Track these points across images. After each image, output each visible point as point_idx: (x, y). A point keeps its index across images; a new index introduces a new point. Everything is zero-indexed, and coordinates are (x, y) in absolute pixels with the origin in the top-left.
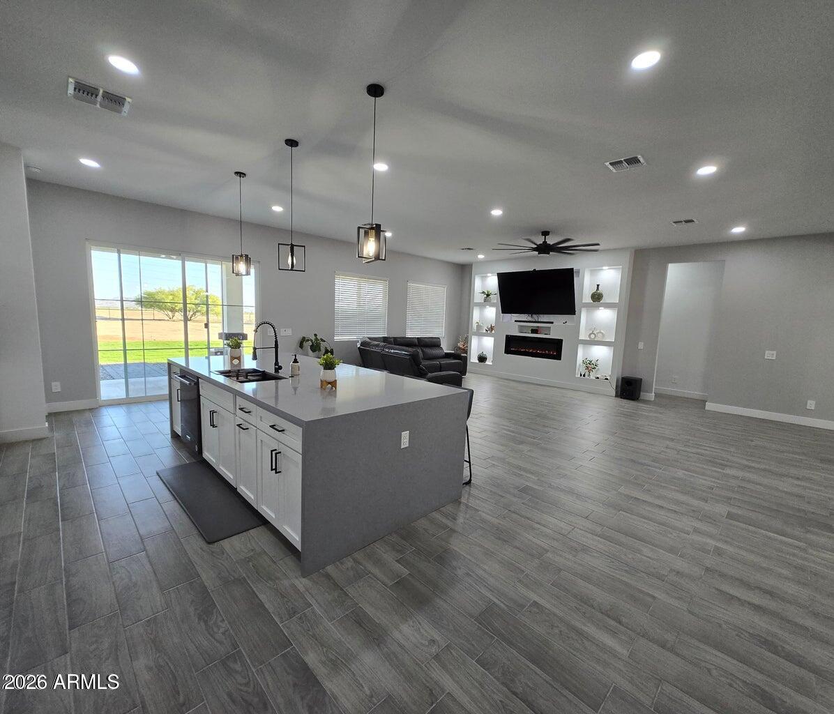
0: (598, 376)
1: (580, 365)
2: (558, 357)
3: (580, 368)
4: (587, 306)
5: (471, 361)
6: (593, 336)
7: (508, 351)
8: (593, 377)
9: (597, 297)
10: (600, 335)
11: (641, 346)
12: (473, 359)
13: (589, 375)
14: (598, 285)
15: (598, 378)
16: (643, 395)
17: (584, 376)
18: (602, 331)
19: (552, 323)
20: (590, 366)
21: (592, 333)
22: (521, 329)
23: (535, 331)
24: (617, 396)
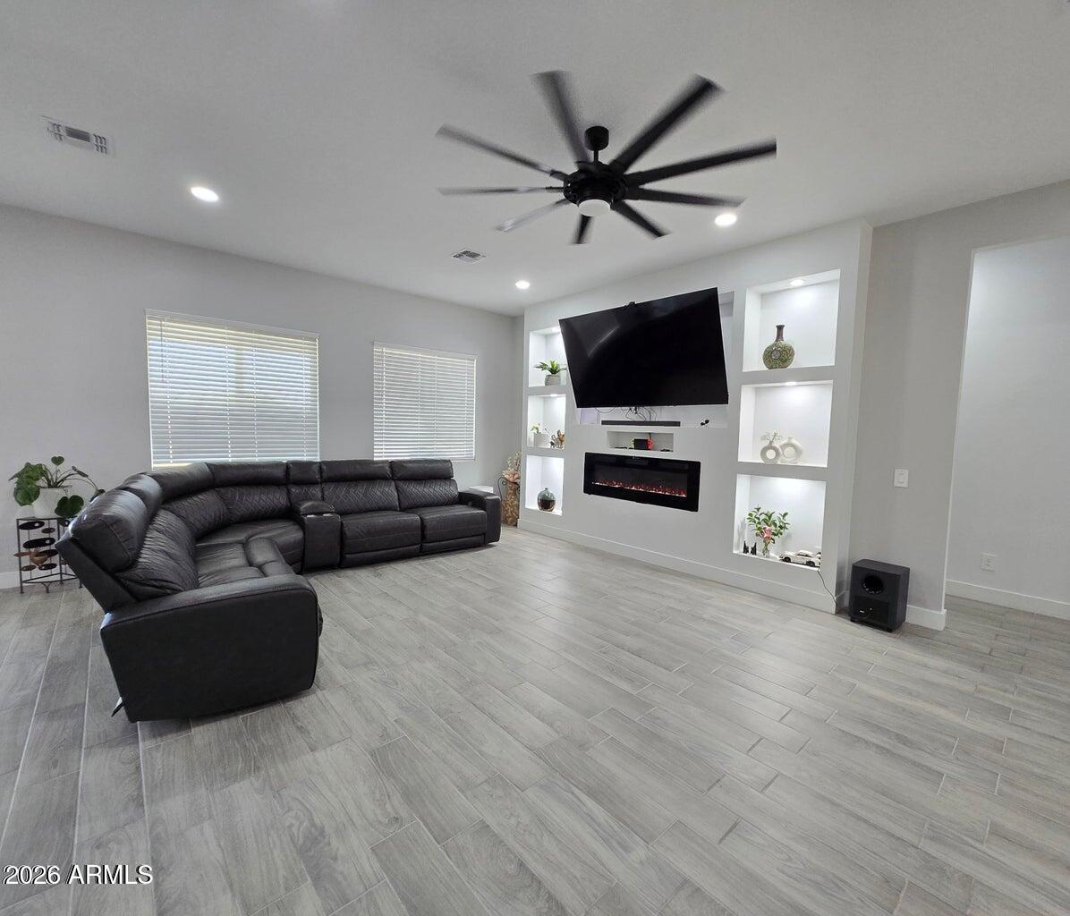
0: (789, 554)
1: (743, 524)
2: (691, 504)
3: (744, 530)
4: (753, 378)
5: (527, 506)
6: (771, 454)
7: (590, 488)
8: (774, 555)
9: (778, 357)
10: (789, 450)
11: (902, 478)
12: (531, 503)
13: (766, 550)
14: (780, 328)
15: (787, 559)
16: (914, 614)
17: (754, 551)
18: (794, 441)
19: (677, 424)
20: (770, 527)
21: (770, 447)
22: (615, 439)
23: (641, 444)
24: (840, 611)
